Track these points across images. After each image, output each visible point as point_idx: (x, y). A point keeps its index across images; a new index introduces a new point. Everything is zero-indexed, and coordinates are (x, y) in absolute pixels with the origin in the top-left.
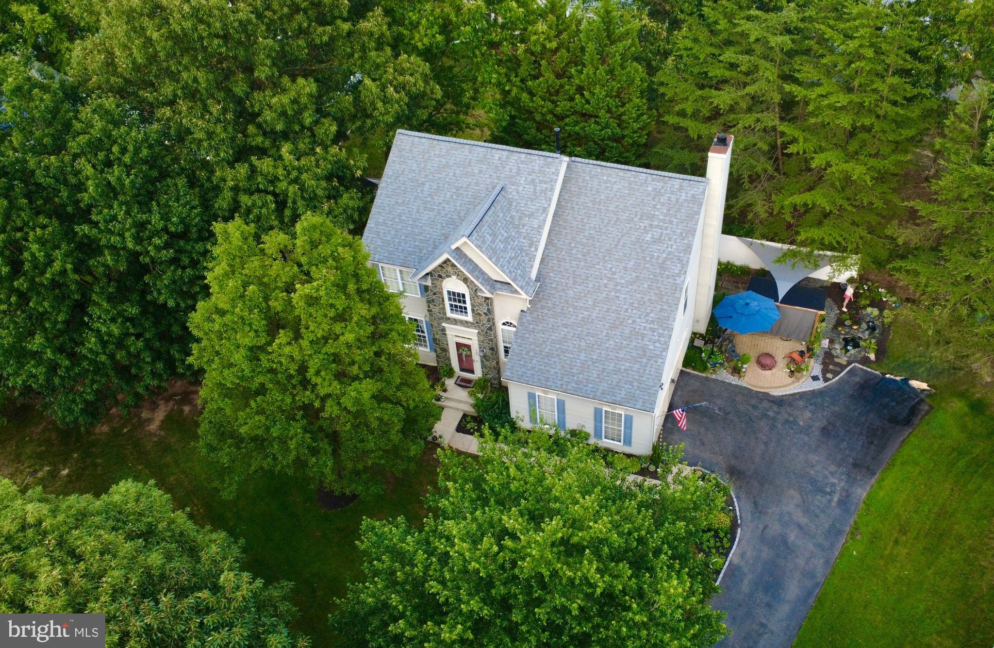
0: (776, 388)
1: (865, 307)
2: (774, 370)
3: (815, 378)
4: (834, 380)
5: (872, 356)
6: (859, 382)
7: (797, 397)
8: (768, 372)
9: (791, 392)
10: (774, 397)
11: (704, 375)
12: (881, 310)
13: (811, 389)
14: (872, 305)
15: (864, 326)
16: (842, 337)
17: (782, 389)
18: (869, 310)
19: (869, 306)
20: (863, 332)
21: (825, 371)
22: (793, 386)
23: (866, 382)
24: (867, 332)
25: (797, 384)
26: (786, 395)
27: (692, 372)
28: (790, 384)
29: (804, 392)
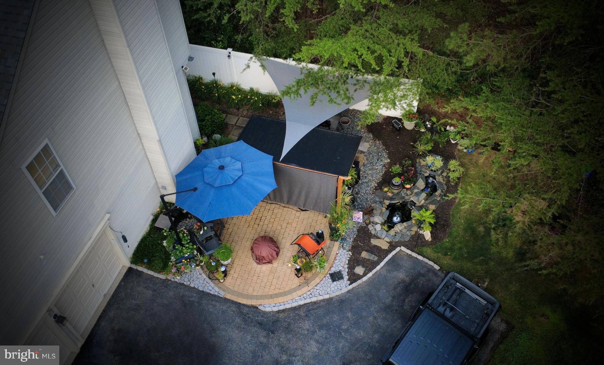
0: (272, 297)
1: (424, 155)
2: (275, 264)
3: (336, 277)
4: (365, 279)
5: (427, 235)
6: (403, 281)
7: (302, 313)
8: (265, 268)
9: (294, 305)
10: (265, 313)
11: (162, 276)
12: (447, 159)
13: (327, 297)
14: (434, 152)
15: (421, 184)
16: (387, 202)
17: (281, 299)
18: (430, 159)
19: (430, 152)
20: (417, 194)
21: (353, 263)
22: (299, 293)
23: (413, 280)
24: (424, 195)
25: (305, 289)
26: (284, 311)
27: (145, 271)
28: (295, 290)
29: (315, 303)
